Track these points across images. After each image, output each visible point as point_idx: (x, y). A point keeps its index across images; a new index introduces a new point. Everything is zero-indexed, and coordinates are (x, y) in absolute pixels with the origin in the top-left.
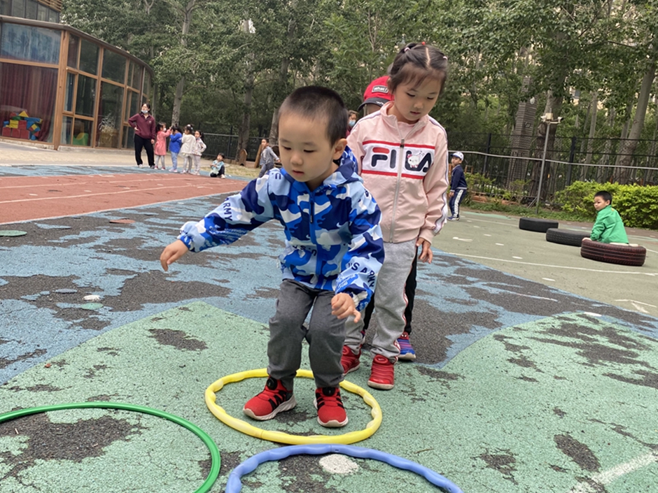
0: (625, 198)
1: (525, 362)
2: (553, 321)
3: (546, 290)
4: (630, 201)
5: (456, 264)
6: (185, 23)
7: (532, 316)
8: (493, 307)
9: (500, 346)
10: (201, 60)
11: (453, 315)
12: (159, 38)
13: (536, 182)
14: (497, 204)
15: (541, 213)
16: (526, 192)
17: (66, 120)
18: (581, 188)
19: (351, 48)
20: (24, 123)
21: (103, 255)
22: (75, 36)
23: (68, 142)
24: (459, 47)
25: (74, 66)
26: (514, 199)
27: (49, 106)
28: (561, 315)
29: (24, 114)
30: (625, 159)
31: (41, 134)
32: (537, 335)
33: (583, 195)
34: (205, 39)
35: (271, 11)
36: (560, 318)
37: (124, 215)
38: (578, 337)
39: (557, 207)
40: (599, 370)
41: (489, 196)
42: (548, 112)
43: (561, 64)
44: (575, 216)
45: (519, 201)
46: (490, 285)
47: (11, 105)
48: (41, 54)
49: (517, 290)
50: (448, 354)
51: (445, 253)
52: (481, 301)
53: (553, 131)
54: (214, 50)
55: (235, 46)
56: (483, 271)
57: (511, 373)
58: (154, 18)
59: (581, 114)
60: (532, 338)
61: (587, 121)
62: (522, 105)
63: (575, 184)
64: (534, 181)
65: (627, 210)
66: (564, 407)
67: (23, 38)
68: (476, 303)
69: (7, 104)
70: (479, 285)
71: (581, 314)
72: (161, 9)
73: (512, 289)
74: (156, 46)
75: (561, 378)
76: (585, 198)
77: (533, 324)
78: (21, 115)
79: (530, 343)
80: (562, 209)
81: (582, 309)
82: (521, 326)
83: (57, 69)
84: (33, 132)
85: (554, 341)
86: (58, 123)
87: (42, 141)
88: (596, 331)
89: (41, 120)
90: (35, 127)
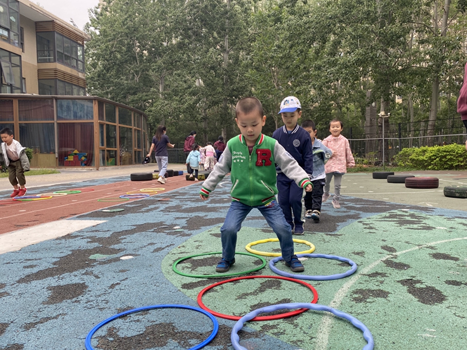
0: (432, 154)
1: (371, 228)
2: (386, 214)
3: (384, 203)
4: (435, 156)
6: (161, 85)
7: (376, 213)
8: (357, 212)
9: (361, 224)
10: (175, 106)
11: (339, 217)
12: (146, 95)
13: (381, 152)
14: (361, 168)
15: (385, 169)
16: (377, 158)
17: (101, 152)
18: (407, 152)
19: (263, 88)
20: (77, 157)
21: (168, 213)
22: (101, 103)
23: (104, 164)
24: (326, 80)
25: (102, 119)
26: (370, 163)
29: (76, 151)
30: (430, 132)
31: (88, 161)
32: (378, 219)
33: (409, 155)
34: (175, 93)
35: (212, 71)
36: (389, 213)
37: (162, 197)
38: (397, 218)
39: (395, 165)
40: (403, 227)
42: (382, 111)
43: (386, 83)
44: (406, 168)
45: (373, 164)
46: (356, 204)
47: (67, 147)
48: (79, 114)
49: (370, 205)
52: (351, 211)
53: (387, 121)
56: (352, 199)
57: (364, 232)
58: (142, 84)
59: (405, 109)
60: (375, 220)
61: (408, 112)
62: (368, 109)
63: (403, 150)
64: (380, 152)
65: (435, 161)
66: (386, 239)
67: (68, 107)
68: (349, 212)
69: (65, 147)
70: (351, 205)
71: (400, 210)
72: (145, 78)
73: (367, 205)
74: (145, 101)
75: (386, 231)
76: (410, 157)
77: (375, 216)
78: (74, 152)
79: (374, 222)
80: (398, 166)
81: (401, 208)
82: (370, 217)
83: (93, 123)
84: (82, 161)
85: (385, 221)
86: (97, 154)
87: (89, 166)
88: (406, 216)
89: (86, 154)
90: (83, 158)
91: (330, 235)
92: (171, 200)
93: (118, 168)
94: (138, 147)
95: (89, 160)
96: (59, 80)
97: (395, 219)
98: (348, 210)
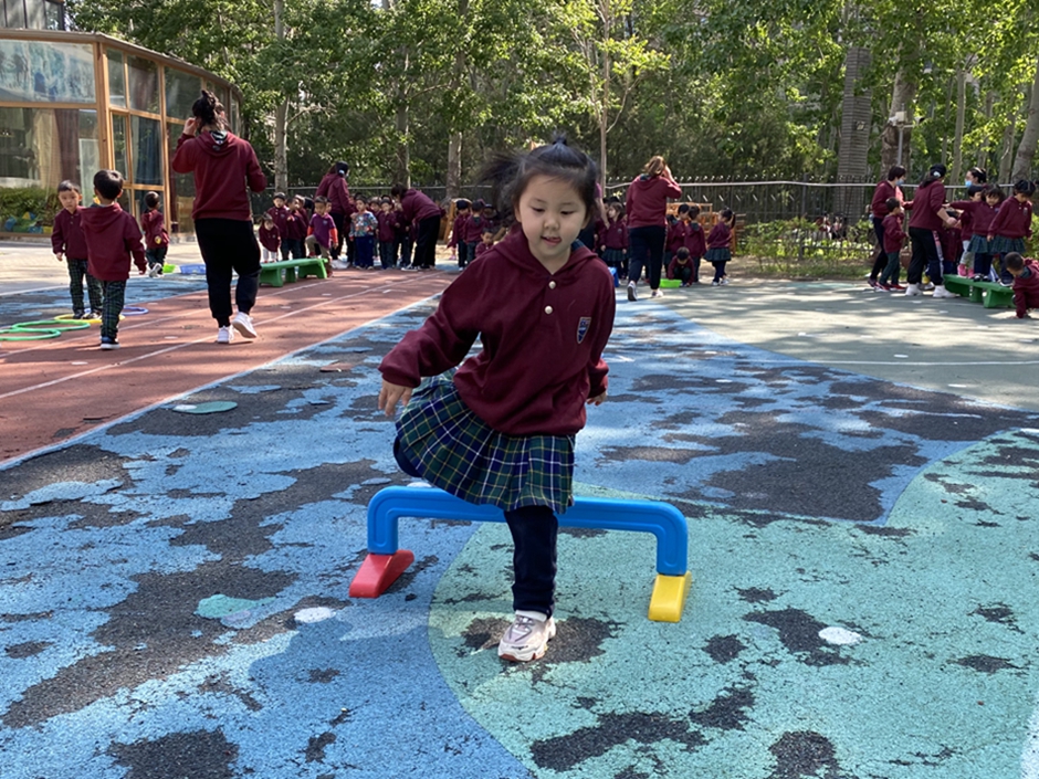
1: (976, 505)
2: (986, 448)
3: (960, 403)
5: (827, 378)
8: (906, 437)
9: (941, 488)
28: (994, 437)
32: (976, 468)
36: (993, 442)
38: (1024, 464)
46: (885, 405)
49: (924, 408)
50: (884, 506)
51: (803, 363)
52: (887, 431)
56: (864, 384)
57: (966, 520)
60: (970, 473)
68: (882, 434)
70: (872, 406)
71: (1016, 432)
73: (917, 407)
75: (1025, 519)
77: (962, 452)
79: (970, 481)
81: (1017, 426)
82: (952, 458)
85: (997, 474)
91: (874, 530)
92: (354, 369)
97: (1025, 470)
98: (876, 429)
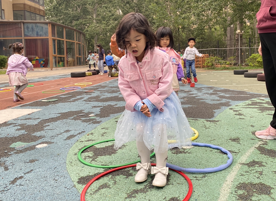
1: (240, 114)
2: (248, 102)
3: (246, 93)
5: (213, 89)
6: (94, 14)
7: (241, 101)
8: (228, 100)
9: (232, 111)
10: (103, 27)
11: (215, 104)
12: (85, 21)
13: (238, 56)
14: (224, 67)
15: (241, 68)
16: (235, 61)
17: (54, 58)
18: (255, 56)
19: (161, 15)
20: (38, 61)
21: (88, 102)
22: (53, 25)
23: (56, 66)
25: (55, 36)
26: (231, 64)
27: (47, 53)
28: (251, 100)
29: (37, 58)
32: (244, 107)
33: (256, 59)
34: (104, 19)
35: (128, 5)
36: (251, 101)
37: (89, 89)
38: (257, 105)
39: (247, 65)
40: (264, 113)
41: (221, 64)
42: (238, 30)
44: (254, 67)
45: (233, 65)
46: (226, 94)
47: (31, 55)
48: (40, 33)
49: (235, 94)
50: (215, 115)
51: (208, 86)
52: (223, 99)
53: (241, 37)
54: (108, 23)
55: (116, 20)
56: (222, 90)
57: (236, 118)
58: (82, 14)
59: (252, 29)
60: (242, 107)
61: (254, 31)
62: (228, 28)
63: (252, 55)
64: (237, 56)
66: (254, 125)
67: (32, 28)
68: (222, 100)
70: (222, 94)
71: (258, 98)
72: (84, 10)
73: (234, 94)
74: (84, 24)
75: (252, 117)
76: (257, 60)
77: (241, 103)
78: (36, 58)
79: (241, 109)
80: (249, 66)
81: (258, 97)
82: (238, 105)
83: (48, 39)
84: (41, 64)
85: (249, 108)
86: (51, 59)
87: (46, 67)
88: (263, 103)
89: (44, 60)
90: (42, 62)
91: (209, 121)
92: (94, 91)
93: (65, 69)
94: (79, 55)
95: (45, 64)
96: (27, 11)
97: (257, 106)
98: (220, 99)
